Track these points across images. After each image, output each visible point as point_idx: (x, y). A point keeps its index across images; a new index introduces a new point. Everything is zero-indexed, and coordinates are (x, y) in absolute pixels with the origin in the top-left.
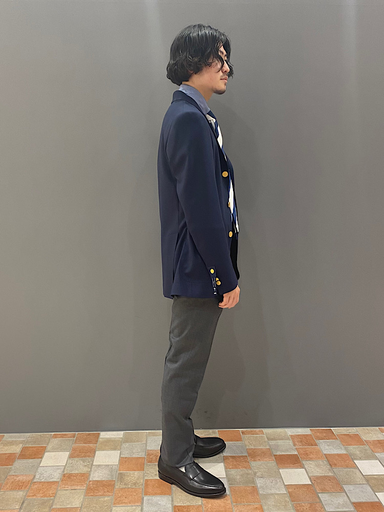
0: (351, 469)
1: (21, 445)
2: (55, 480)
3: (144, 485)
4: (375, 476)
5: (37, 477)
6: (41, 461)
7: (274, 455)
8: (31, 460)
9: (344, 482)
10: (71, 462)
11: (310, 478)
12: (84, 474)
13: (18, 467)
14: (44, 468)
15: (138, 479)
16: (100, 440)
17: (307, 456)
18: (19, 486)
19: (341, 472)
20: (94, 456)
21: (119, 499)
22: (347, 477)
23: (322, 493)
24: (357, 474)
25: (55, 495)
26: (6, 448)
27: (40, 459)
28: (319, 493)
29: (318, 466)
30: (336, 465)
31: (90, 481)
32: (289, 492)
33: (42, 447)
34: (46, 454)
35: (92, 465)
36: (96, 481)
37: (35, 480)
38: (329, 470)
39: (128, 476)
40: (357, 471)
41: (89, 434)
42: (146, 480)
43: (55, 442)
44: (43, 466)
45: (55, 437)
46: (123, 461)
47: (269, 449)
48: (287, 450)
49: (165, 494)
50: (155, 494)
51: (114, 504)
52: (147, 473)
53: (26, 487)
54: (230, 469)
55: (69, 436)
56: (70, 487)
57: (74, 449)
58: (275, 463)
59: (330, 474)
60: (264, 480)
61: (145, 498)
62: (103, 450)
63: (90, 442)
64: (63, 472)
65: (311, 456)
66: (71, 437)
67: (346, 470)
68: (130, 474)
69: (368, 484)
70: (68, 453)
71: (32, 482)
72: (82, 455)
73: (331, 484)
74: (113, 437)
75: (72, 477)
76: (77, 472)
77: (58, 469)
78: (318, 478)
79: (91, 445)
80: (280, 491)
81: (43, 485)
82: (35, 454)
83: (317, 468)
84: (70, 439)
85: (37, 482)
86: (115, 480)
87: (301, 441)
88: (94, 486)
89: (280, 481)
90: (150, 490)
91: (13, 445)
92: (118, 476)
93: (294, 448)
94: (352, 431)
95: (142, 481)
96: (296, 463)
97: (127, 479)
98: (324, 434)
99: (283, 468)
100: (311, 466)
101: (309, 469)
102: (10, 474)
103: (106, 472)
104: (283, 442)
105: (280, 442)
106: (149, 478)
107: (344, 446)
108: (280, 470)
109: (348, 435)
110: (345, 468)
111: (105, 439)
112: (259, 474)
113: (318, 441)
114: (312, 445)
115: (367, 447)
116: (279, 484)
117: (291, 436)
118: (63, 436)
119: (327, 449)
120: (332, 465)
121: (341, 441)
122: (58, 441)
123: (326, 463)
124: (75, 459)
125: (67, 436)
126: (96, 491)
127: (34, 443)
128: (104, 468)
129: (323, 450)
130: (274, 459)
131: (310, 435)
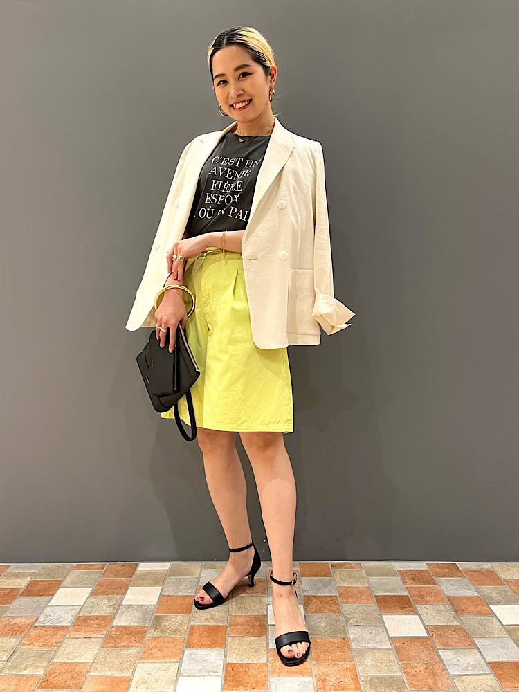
0: (486, 617)
1: (29, 578)
2: (65, 624)
3: (187, 633)
5: (41, 619)
6: (51, 599)
7: (376, 596)
8: (38, 598)
9: (476, 634)
10: (92, 601)
11: (426, 629)
12: (106, 617)
13: (17, 606)
14: (52, 608)
15: (180, 625)
16: (137, 572)
17: (422, 599)
18: (12, 631)
19: (470, 621)
20: (124, 594)
21: (149, 652)
22: (480, 627)
23: (444, 649)
24: (495, 623)
25: (61, 643)
26: (8, 581)
27: (50, 597)
28: (440, 649)
29: (438, 612)
30: (463, 610)
31: (113, 627)
32: (395, 648)
33: (56, 581)
34: (60, 589)
35: (120, 605)
36: (120, 626)
37: (37, 624)
38: (454, 617)
39: (168, 621)
40: (495, 619)
41: (124, 565)
42: (191, 626)
43: (76, 574)
44: (52, 606)
45: (77, 568)
46: (163, 599)
47: (368, 587)
48: (394, 590)
49: (216, 646)
50: (202, 646)
51: (141, 658)
52: (195, 618)
53: (23, 632)
54: (312, 613)
55: (96, 567)
56: (83, 635)
57: (100, 585)
58: (376, 607)
59: (455, 623)
60: (359, 630)
61: (187, 652)
62: (140, 586)
63: (123, 575)
64: (79, 613)
65: (428, 598)
66: (98, 569)
67: (477, 617)
68: (171, 617)
69: (510, 636)
70: (89, 590)
71: (32, 627)
72: (109, 592)
73: (456, 636)
74: (156, 568)
75: (89, 622)
76: (96, 614)
77: (72, 610)
78: (437, 628)
79: (123, 579)
80: (382, 645)
81: (46, 631)
82: (45, 590)
83: (437, 615)
84: (97, 571)
85: (40, 626)
86: (148, 627)
87: (414, 579)
88: (118, 633)
89: (382, 632)
90: (196, 641)
91: (20, 577)
92: (154, 620)
93: (404, 587)
94: (486, 566)
95: (186, 627)
96: (407, 608)
97: (165, 624)
98: (447, 570)
99: (387, 613)
100: (428, 612)
101: (425, 615)
102: (5, 615)
103: (138, 614)
104: (388, 579)
105: (384, 579)
106: (197, 624)
107: (474, 585)
108: (383, 616)
109: (480, 571)
110: (476, 615)
111: (144, 572)
112: (352, 621)
113: (437, 579)
114: (429, 584)
115: (507, 588)
116: (381, 635)
117: (400, 571)
118: (88, 567)
119: (450, 590)
120: (457, 611)
121: (470, 580)
122: (80, 573)
123: (449, 608)
124: (98, 597)
125: (94, 567)
126: (118, 641)
127: (48, 576)
128: (136, 609)
129: (444, 591)
130: (376, 602)
131: (427, 570)
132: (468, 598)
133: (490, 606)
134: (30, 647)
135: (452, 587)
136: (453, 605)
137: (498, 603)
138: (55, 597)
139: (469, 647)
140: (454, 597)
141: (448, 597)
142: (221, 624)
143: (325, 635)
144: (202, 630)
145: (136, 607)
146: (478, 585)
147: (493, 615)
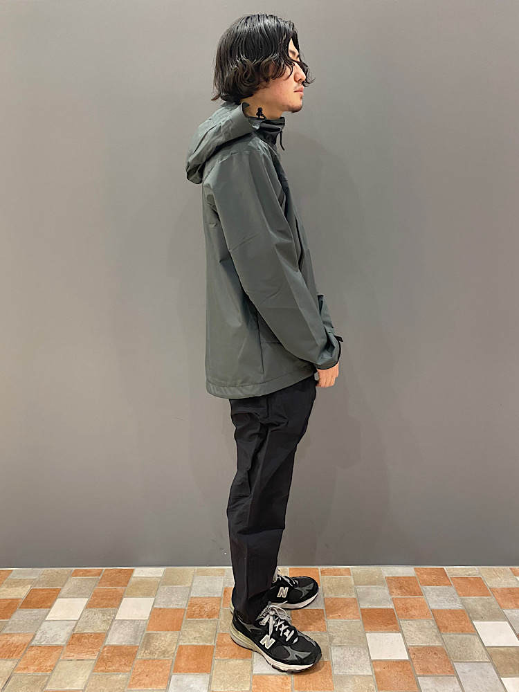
0: (469, 636)
1: (30, 586)
2: (60, 643)
3: (176, 655)
4: (502, 649)
5: (38, 637)
6: (49, 612)
7: (362, 610)
8: (36, 611)
9: (457, 657)
10: (87, 615)
11: (408, 650)
12: (100, 634)
13: (16, 621)
14: (49, 623)
15: (169, 645)
16: (132, 580)
17: (406, 612)
18: (9, 652)
19: (453, 640)
20: (118, 606)
21: (138, 677)
22: (462, 649)
23: (423, 676)
24: (477, 644)
25: (55, 667)
26: (10, 590)
27: (48, 609)
28: (420, 676)
29: (421, 629)
30: (447, 628)
31: (105, 647)
32: (376, 673)
33: (54, 590)
34: (59, 601)
35: (113, 620)
36: (112, 646)
37: (33, 643)
38: (436, 636)
39: (157, 639)
40: (477, 639)
41: (120, 571)
42: (180, 646)
43: (74, 581)
44: (49, 621)
45: (75, 574)
46: (156, 613)
47: (355, 599)
48: (380, 602)
49: (202, 671)
50: (188, 671)
51: (130, 686)
52: (184, 636)
53: (19, 654)
55: (93, 573)
56: (76, 655)
57: (95, 595)
58: (361, 623)
59: (437, 644)
60: (342, 651)
61: (173, 677)
62: (133, 597)
63: (118, 584)
64: (73, 630)
65: (413, 612)
66: (95, 575)
67: (460, 636)
68: (161, 636)
69: (491, 661)
70: (85, 601)
71: (29, 646)
72: (104, 604)
73: (436, 660)
74: (150, 575)
75: (83, 640)
76: (91, 631)
77: (68, 625)
78: (420, 649)
79: (119, 588)
80: (362, 671)
81: (41, 652)
82: (44, 601)
83: (420, 633)
84: (93, 578)
85: (36, 646)
86: (138, 647)
87: (401, 588)
88: (109, 655)
89: (365, 654)
90: (183, 664)
91: (20, 585)
92: (144, 639)
93: (390, 598)
94: (474, 571)
95: (174, 648)
96: (391, 624)
97: (155, 643)
98: (434, 577)
99: (371, 631)
100: (412, 629)
101: (408, 634)
102: (4, 632)
103: (130, 631)
104: (376, 588)
105: (372, 589)
106: (185, 644)
107: (459, 595)
108: (367, 634)
109: (467, 578)
110: (459, 634)
111: (139, 579)
112: (336, 641)
113: (423, 588)
114: (415, 594)
115: (492, 600)
116: (363, 658)
117: (388, 578)
118: (86, 573)
119: (436, 601)
120: (441, 628)
121: (456, 589)
122: (77, 580)
123: (433, 625)
124: (93, 609)
125: (91, 573)
126: (110, 664)
127: (47, 584)
128: (129, 625)
129: (429, 602)
130: (361, 617)
131: (414, 578)
132: (452, 612)
133: (474, 622)
134: (25, 672)
135: (438, 598)
136: (436, 621)
137: (482, 619)
138: (53, 609)
139: (449, 674)
140: (438, 611)
141: (432, 610)
142: (208, 644)
144: (189, 651)
145: (128, 622)
146: (464, 596)
147: (476, 633)
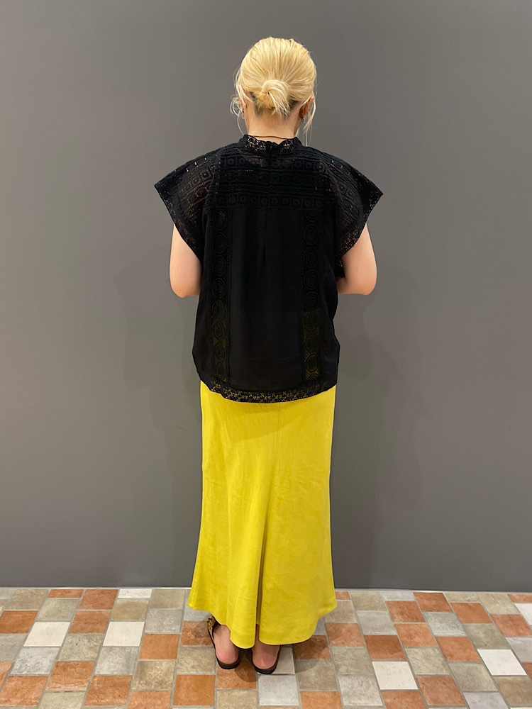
0: (475, 665)
1: (1, 608)
2: (43, 673)
3: (174, 685)
4: (509, 678)
5: (17, 666)
6: (27, 636)
7: (365, 636)
8: (11, 636)
9: (466, 687)
10: (70, 641)
11: (416, 679)
12: (87, 662)
14: (28, 651)
15: (166, 675)
16: (118, 602)
17: (411, 640)
19: (460, 670)
20: (105, 631)
22: (469, 678)
23: (434, 707)
24: (483, 673)
25: (40, 699)
27: (25, 634)
28: (431, 707)
29: (427, 657)
30: (452, 656)
31: (95, 677)
32: (387, 705)
33: (31, 612)
34: (36, 623)
35: (101, 646)
36: (103, 676)
37: (12, 673)
38: (443, 665)
39: (152, 668)
40: (483, 668)
41: (103, 592)
42: (179, 677)
43: (51, 604)
44: (28, 647)
45: (53, 595)
46: (147, 639)
47: (357, 624)
48: (383, 629)
49: (204, 703)
50: (190, 703)
52: (181, 664)
54: (301, 658)
55: (73, 594)
56: (63, 687)
57: (78, 618)
58: (366, 650)
59: (445, 672)
60: (350, 681)
62: (121, 621)
63: (102, 606)
64: (57, 658)
65: (417, 639)
66: (76, 596)
67: (467, 665)
68: (156, 664)
69: (499, 691)
70: (67, 625)
71: (8, 676)
72: (89, 629)
73: (446, 690)
74: (137, 596)
75: (69, 669)
76: (76, 659)
77: (50, 653)
78: (427, 678)
79: (103, 611)
80: (373, 701)
81: (23, 682)
82: (19, 625)
83: (427, 661)
84: (74, 599)
85: (16, 676)
86: (132, 676)
87: (402, 614)
88: (100, 686)
89: (373, 683)
90: (184, 696)
92: (138, 668)
93: (392, 624)
94: (472, 597)
95: (172, 678)
96: (396, 652)
97: (150, 673)
98: (434, 602)
99: (378, 659)
100: (418, 657)
101: (414, 662)
103: (120, 659)
104: (377, 614)
105: (373, 614)
106: (183, 673)
107: (461, 623)
108: (373, 663)
109: (467, 604)
110: (465, 662)
111: (125, 601)
112: (342, 669)
113: (425, 614)
114: (418, 620)
115: (494, 627)
116: (372, 688)
117: (388, 603)
118: (64, 594)
119: (438, 628)
120: (447, 656)
121: (457, 615)
122: (56, 602)
123: (438, 652)
124: (77, 635)
125: (71, 594)
126: (102, 696)
127: (21, 605)
128: (119, 652)
129: (432, 629)
130: (365, 643)
131: (414, 602)
132: (456, 639)
133: (478, 650)
134: (7, 705)
135: (441, 626)
136: (442, 649)
137: (486, 647)
138: (31, 635)
139: (460, 704)
140: (442, 638)
141: (437, 638)
142: (208, 673)
143: (315, 688)
144: (189, 681)
145: (118, 649)
146: (466, 622)
147: (481, 662)
